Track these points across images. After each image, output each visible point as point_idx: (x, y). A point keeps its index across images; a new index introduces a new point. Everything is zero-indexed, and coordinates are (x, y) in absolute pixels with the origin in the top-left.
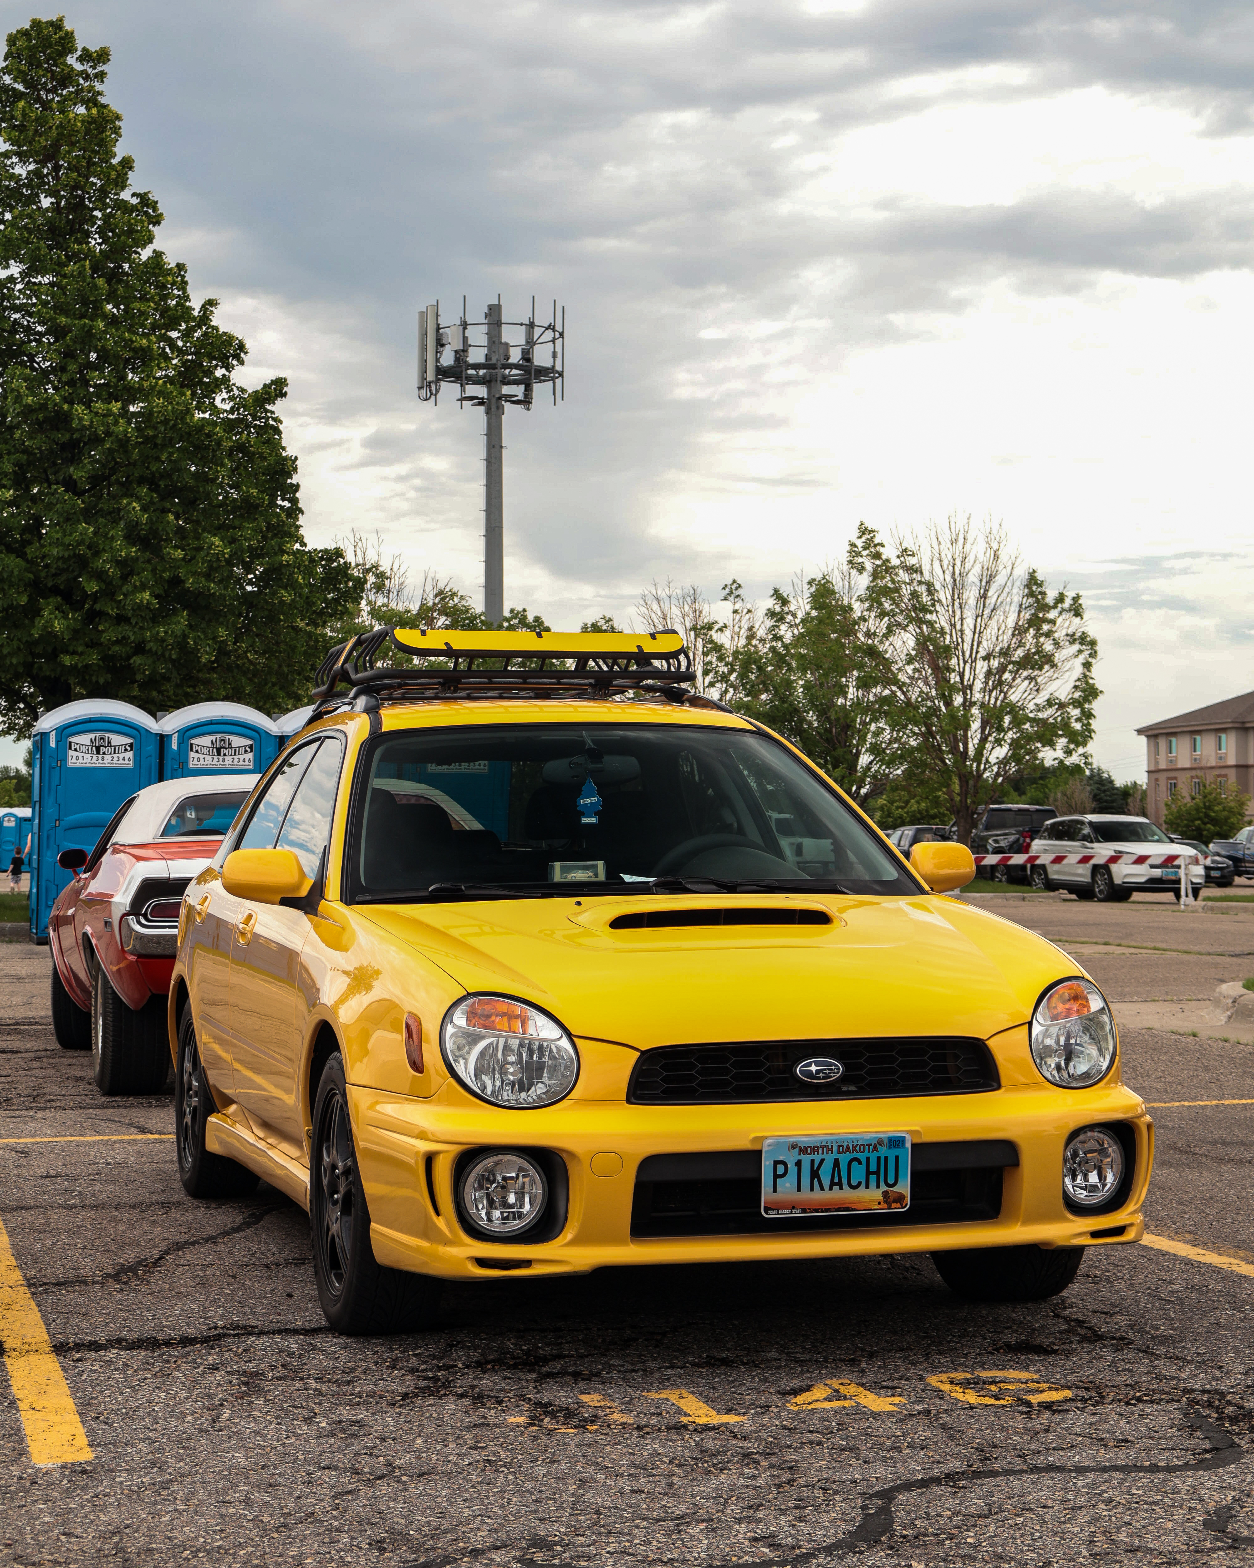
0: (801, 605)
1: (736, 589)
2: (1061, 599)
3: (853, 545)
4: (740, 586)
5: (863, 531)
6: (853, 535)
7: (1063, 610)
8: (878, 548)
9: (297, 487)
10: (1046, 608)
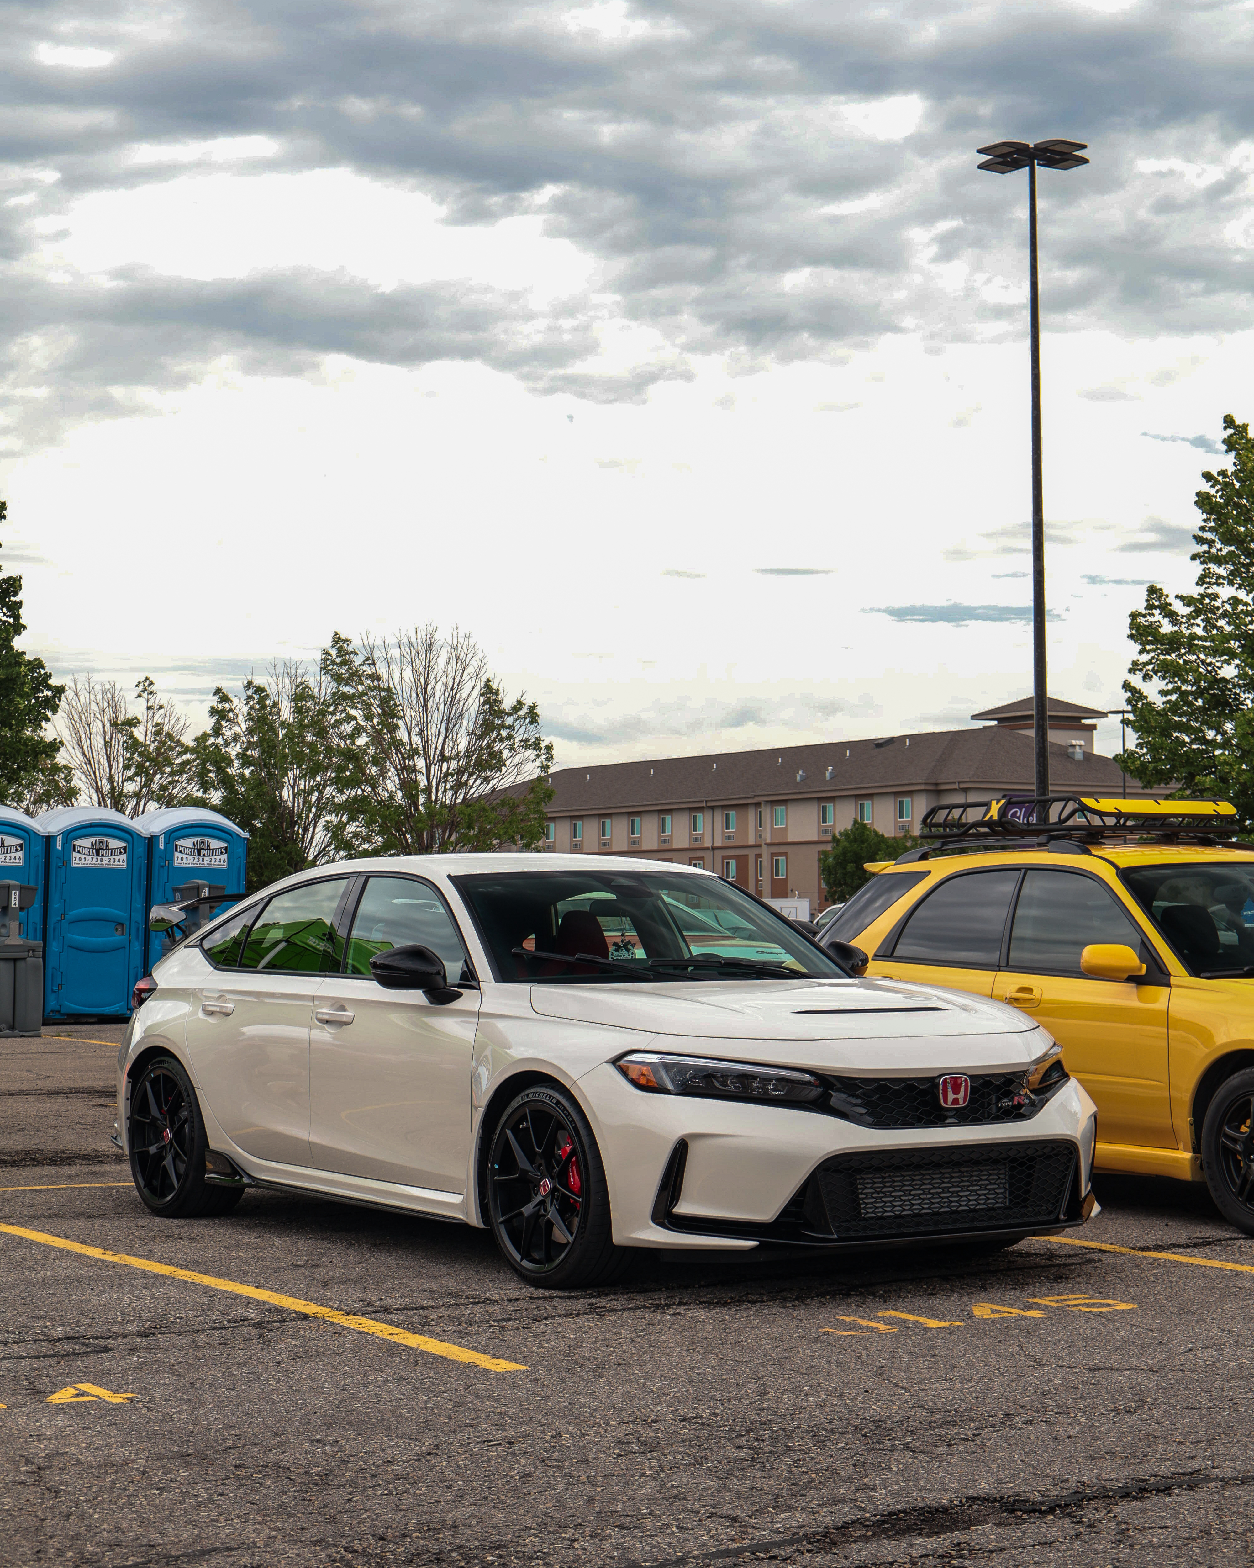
0: (240, 706)
1: (149, 685)
2: (519, 705)
3: (326, 653)
4: (152, 683)
5: (337, 640)
6: (327, 643)
7: (519, 718)
8: (352, 656)
9: (20, 604)
10: (501, 714)
